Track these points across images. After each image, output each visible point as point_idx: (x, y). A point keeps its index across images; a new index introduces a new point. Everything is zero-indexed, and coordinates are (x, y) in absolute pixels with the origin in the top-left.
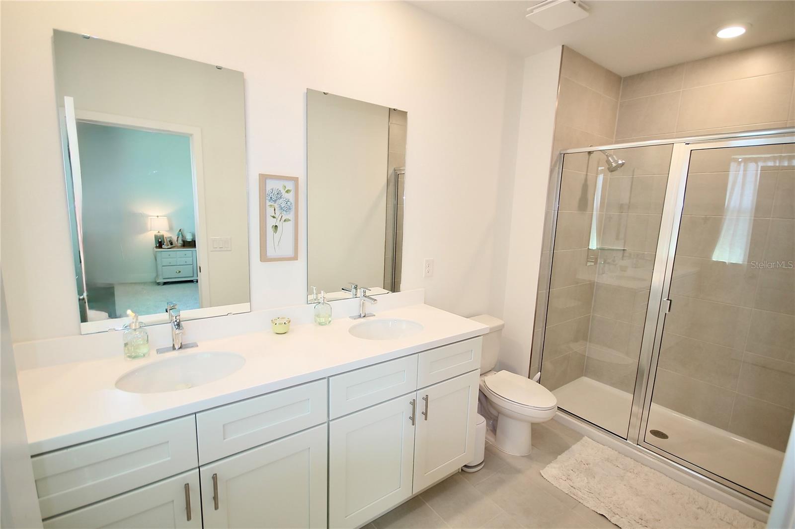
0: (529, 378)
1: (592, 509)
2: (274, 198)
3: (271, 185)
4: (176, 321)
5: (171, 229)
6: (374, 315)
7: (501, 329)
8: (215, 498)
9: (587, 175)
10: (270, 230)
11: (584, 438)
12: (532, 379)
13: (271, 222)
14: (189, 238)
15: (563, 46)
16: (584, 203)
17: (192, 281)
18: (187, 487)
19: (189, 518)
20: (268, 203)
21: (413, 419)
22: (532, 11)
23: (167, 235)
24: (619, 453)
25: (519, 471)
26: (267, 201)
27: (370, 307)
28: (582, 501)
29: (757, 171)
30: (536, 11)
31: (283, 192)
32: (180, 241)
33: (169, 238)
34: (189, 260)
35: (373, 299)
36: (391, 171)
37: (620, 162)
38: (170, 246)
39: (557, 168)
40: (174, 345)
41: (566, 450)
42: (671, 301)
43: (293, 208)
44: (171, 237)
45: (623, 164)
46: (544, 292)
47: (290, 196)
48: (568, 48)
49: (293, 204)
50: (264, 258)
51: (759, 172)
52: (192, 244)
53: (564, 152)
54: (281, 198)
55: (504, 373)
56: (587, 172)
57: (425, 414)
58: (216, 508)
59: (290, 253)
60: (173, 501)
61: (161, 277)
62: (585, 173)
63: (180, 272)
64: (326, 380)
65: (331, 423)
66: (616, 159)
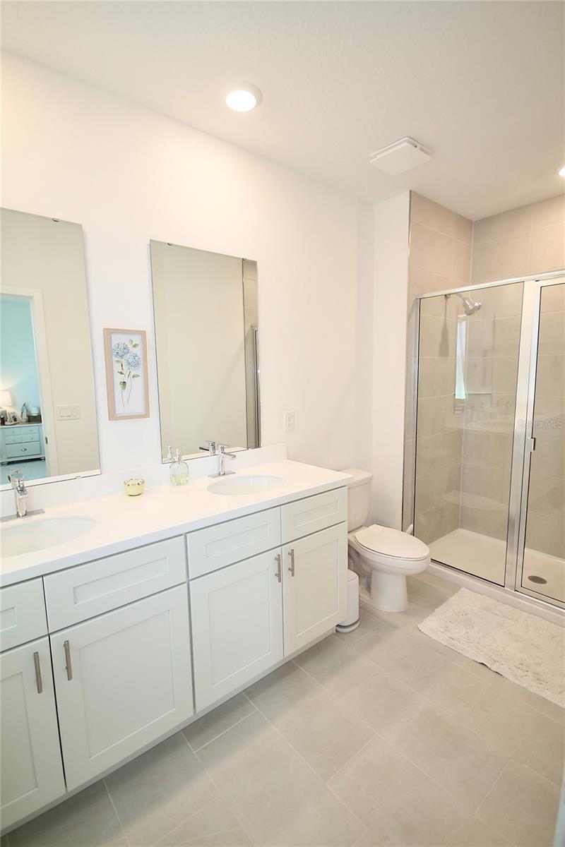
0: (402, 531)
1: (473, 658)
2: (120, 353)
3: (116, 340)
4: (19, 486)
5: (14, 404)
6: (234, 473)
7: (369, 482)
8: (68, 668)
9: (445, 320)
10: (118, 387)
11: (462, 589)
12: (405, 532)
13: (118, 379)
14: (34, 413)
15: (410, 191)
16: (445, 348)
17: (39, 459)
18: (36, 656)
19: (40, 690)
20: (115, 359)
21: (279, 575)
22: (375, 156)
23: (9, 410)
24: (498, 601)
25: (395, 627)
26: (114, 357)
27: (230, 464)
28: (460, 652)
30: (379, 157)
31: (130, 347)
32: (25, 417)
33: (12, 413)
34: (36, 437)
35: (231, 455)
36: (248, 328)
37: (476, 305)
38: (14, 422)
39: (414, 313)
40: (18, 513)
41: (444, 602)
42: (535, 439)
43: (141, 362)
44: (14, 413)
45: (479, 308)
46: (412, 441)
47: (138, 351)
48: (415, 193)
49: (142, 360)
50: (113, 416)
52: (36, 419)
53: (420, 297)
54: (128, 352)
55: (375, 528)
56: (445, 317)
57: (292, 570)
58: (70, 678)
59: (140, 409)
60: (21, 673)
61: (4, 456)
62: (444, 318)
63: (25, 450)
64: (183, 537)
65: (191, 582)
66: (472, 302)
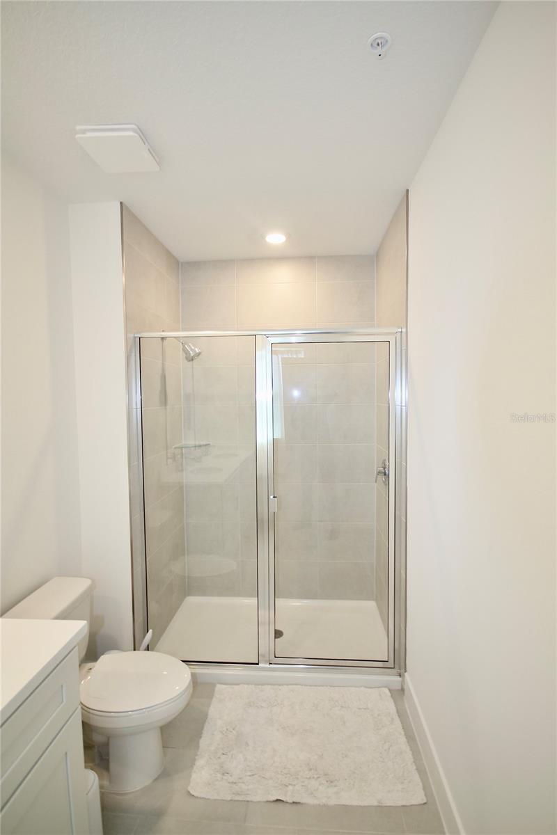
9: (163, 364)
11: (217, 688)
12: (139, 650)
15: (121, 203)
22: (84, 132)
24: (256, 685)
29: (279, 364)
30: (89, 134)
37: (197, 351)
39: (134, 354)
45: (199, 354)
48: (126, 208)
51: (281, 365)
53: (139, 336)
55: (104, 659)
56: (163, 361)
66: (193, 348)
